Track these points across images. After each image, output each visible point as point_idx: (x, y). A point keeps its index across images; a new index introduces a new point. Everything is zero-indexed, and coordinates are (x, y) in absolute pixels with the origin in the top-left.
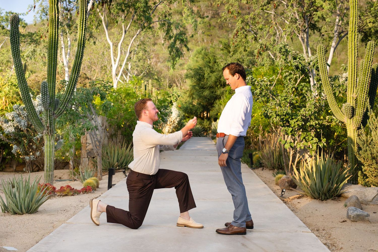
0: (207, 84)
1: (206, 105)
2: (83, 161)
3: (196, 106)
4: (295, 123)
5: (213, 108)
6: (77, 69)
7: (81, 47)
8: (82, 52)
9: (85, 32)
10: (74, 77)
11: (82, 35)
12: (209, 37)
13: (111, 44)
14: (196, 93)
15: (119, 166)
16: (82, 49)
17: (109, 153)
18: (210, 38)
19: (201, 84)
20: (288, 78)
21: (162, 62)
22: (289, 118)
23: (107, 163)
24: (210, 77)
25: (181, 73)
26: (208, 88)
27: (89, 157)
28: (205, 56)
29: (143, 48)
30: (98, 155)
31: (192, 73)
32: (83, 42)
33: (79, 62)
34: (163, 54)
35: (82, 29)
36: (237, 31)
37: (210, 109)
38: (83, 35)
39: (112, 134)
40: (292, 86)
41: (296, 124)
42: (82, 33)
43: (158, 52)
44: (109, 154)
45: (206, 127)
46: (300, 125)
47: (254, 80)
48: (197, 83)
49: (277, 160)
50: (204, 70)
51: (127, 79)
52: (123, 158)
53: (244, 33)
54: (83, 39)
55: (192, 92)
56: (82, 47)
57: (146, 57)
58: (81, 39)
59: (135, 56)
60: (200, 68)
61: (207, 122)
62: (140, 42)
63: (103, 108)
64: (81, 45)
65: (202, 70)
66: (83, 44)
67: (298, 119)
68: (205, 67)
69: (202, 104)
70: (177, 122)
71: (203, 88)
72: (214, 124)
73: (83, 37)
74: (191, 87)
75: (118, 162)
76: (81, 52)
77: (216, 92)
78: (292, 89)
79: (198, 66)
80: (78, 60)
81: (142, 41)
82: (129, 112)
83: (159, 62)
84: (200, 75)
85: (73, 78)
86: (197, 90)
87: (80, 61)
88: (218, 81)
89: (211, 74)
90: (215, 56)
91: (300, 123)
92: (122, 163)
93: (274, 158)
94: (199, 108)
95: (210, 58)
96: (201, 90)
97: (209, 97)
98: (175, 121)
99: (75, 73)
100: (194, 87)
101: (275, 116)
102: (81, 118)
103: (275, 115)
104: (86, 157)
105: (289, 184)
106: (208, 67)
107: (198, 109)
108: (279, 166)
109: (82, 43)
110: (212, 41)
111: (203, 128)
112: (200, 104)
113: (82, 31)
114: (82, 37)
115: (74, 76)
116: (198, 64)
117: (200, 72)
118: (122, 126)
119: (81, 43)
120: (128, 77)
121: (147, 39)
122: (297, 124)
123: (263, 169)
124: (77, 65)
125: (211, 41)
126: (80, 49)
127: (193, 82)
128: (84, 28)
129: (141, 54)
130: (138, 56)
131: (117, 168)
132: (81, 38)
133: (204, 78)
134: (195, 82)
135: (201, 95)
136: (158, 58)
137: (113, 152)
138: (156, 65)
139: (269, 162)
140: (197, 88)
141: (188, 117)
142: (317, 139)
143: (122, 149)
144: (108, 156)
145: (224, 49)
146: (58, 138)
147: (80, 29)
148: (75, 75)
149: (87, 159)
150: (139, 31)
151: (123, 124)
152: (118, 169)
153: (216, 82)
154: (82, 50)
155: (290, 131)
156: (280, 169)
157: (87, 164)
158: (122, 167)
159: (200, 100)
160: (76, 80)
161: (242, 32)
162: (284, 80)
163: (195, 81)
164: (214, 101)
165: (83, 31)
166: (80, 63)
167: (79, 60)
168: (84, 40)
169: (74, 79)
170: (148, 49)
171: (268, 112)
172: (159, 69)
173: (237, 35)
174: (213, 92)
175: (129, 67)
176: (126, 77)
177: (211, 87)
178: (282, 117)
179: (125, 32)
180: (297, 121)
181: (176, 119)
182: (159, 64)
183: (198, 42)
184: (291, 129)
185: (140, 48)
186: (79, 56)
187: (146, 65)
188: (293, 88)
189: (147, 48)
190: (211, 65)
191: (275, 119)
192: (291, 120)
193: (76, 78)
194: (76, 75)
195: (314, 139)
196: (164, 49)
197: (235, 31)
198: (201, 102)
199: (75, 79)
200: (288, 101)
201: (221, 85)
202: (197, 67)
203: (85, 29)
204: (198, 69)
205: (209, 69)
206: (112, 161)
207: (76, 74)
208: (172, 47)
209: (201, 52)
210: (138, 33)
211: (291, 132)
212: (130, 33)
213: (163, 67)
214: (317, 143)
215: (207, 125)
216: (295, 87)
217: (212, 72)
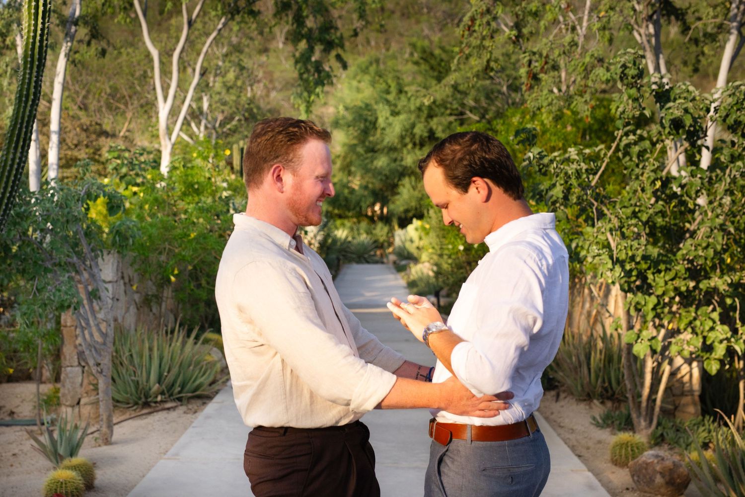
0: (382, 141)
1: (381, 190)
2: (67, 375)
3: (357, 193)
4: (666, 283)
5: (397, 197)
6: (23, 135)
7: (31, 68)
8: (36, 82)
9: (43, 23)
10: (13, 160)
11: (35, 31)
12: (380, 35)
13: (155, 53)
14: (358, 162)
15: (162, 393)
16: (35, 74)
17: (134, 356)
18: (382, 37)
19: (370, 142)
20: (636, 149)
21: (281, 90)
22: (649, 268)
23: (132, 384)
24: (390, 125)
25: (322, 113)
26: (386, 151)
27: (83, 364)
28: (377, 78)
29: (236, 60)
30: (101, 372)
31: (349, 117)
32: (40, 53)
33: (27, 113)
34: (282, 72)
35: (36, 14)
36: (473, 19)
37: (389, 197)
38: (39, 32)
39: (148, 295)
40: (653, 176)
41: (670, 286)
42: (36, 25)
43: (270, 68)
44: (136, 360)
45: (381, 240)
46: (683, 289)
47: (546, 161)
48: (359, 140)
49: (601, 374)
50: (375, 110)
51: (200, 132)
52: (175, 370)
53: (488, 23)
54: (38, 44)
55: (348, 160)
56: (35, 69)
57: (244, 83)
58: (34, 43)
59: (219, 79)
60: (367, 105)
61: (382, 229)
62: (231, 48)
63: (114, 237)
64: (32, 62)
65: (369, 110)
66: (40, 60)
67: (676, 274)
68: (376, 103)
69: (370, 186)
70: (317, 245)
71: (373, 150)
72: (399, 235)
73: (38, 38)
74: (346, 148)
75: (159, 382)
76: (33, 84)
77: (402, 160)
78: (653, 183)
79: (362, 101)
80: (25, 107)
81: (233, 46)
82: (190, 241)
83: (274, 88)
84: (366, 120)
85: (9, 162)
86: (359, 155)
87: (31, 111)
88: (408, 134)
89: (391, 119)
90: (398, 78)
91: (683, 283)
92: (173, 385)
93: (589, 369)
94: (365, 196)
95: (390, 81)
96: (370, 155)
97: (387, 172)
98: (313, 241)
99: (16, 148)
100: (352, 148)
101: (610, 265)
102: (51, 271)
103: (610, 262)
104: (76, 363)
105: (667, 478)
106: (385, 103)
107: (363, 199)
108: (607, 391)
109: (36, 56)
110: (387, 42)
111: (375, 242)
112: (366, 188)
113: (36, 19)
114: (35, 37)
115: (11, 156)
116: (360, 96)
117: (367, 115)
118: (173, 279)
119: (32, 56)
120: (202, 128)
121: (245, 41)
122: (672, 287)
123: (558, 396)
124: (22, 124)
125: (385, 44)
126: (31, 74)
127: (351, 137)
128: (41, 9)
129: (231, 76)
130: (225, 79)
131: (159, 398)
132: (31, 40)
133: (376, 129)
134: (355, 138)
135: (369, 166)
136: (271, 81)
137: (146, 353)
138: (268, 96)
139: (575, 379)
140: (360, 150)
141: (340, 217)
142: (726, 328)
143: (173, 345)
144: (134, 366)
145: (421, 61)
146: (13, 298)
147: (29, 13)
148: (15, 154)
149: (79, 369)
150: (223, 20)
151: (176, 272)
152: (162, 401)
153: (402, 138)
154: (37, 77)
155: (651, 306)
156: (609, 398)
157: (78, 385)
158: (171, 395)
159: (367, 179)
160: (17, 170)
161: (485, 20)
162: (624, 156)
163: (356, 134)
164: (400, 180)
165: (40, 20)
166: (29, 117)
167: (29, 108)
168: (41, 47)
169: (12, 166)
170: (247, 63)
171: (588, 251)
172: (273, 104)
173: (472, 29)
174: (395, 160)
175: (205, 105)
176: (199, 129)
177: (392, 149)
178: (628, 267)
179: (190, 23)
180: (672, 280)
181: (315, 236)
182: (273, 94)
183: (357, 46)
184: (652, 300)
185: (230, 62)
186: (27, 96)
187: (243, 100)
188: (656, 179)
189: (245, 60)
190: (391, 97)
191: (609, 273)
192: (653, 274)
193: (19, 164)
194: (18, 155)
195: (719, 327)
196: (284, 62)
197: (466, 19)
198: (368, 182)
199: (16, 166)
200: (644, 218)
201: (415, 144)
202: (359, 104)
203: (44, 12)
204: (361, 108)
205: (387, 107)
206: (145, 379)
207: (20, 150)
208: (304, 60)
209: (367, 68)
210: (220, 26)
211: (654, 309)
212: (207, 26)
213: (283, 100)
214: (728, 339)
215: (382, 236)
216: (661, 179)
217: (395, 113)
